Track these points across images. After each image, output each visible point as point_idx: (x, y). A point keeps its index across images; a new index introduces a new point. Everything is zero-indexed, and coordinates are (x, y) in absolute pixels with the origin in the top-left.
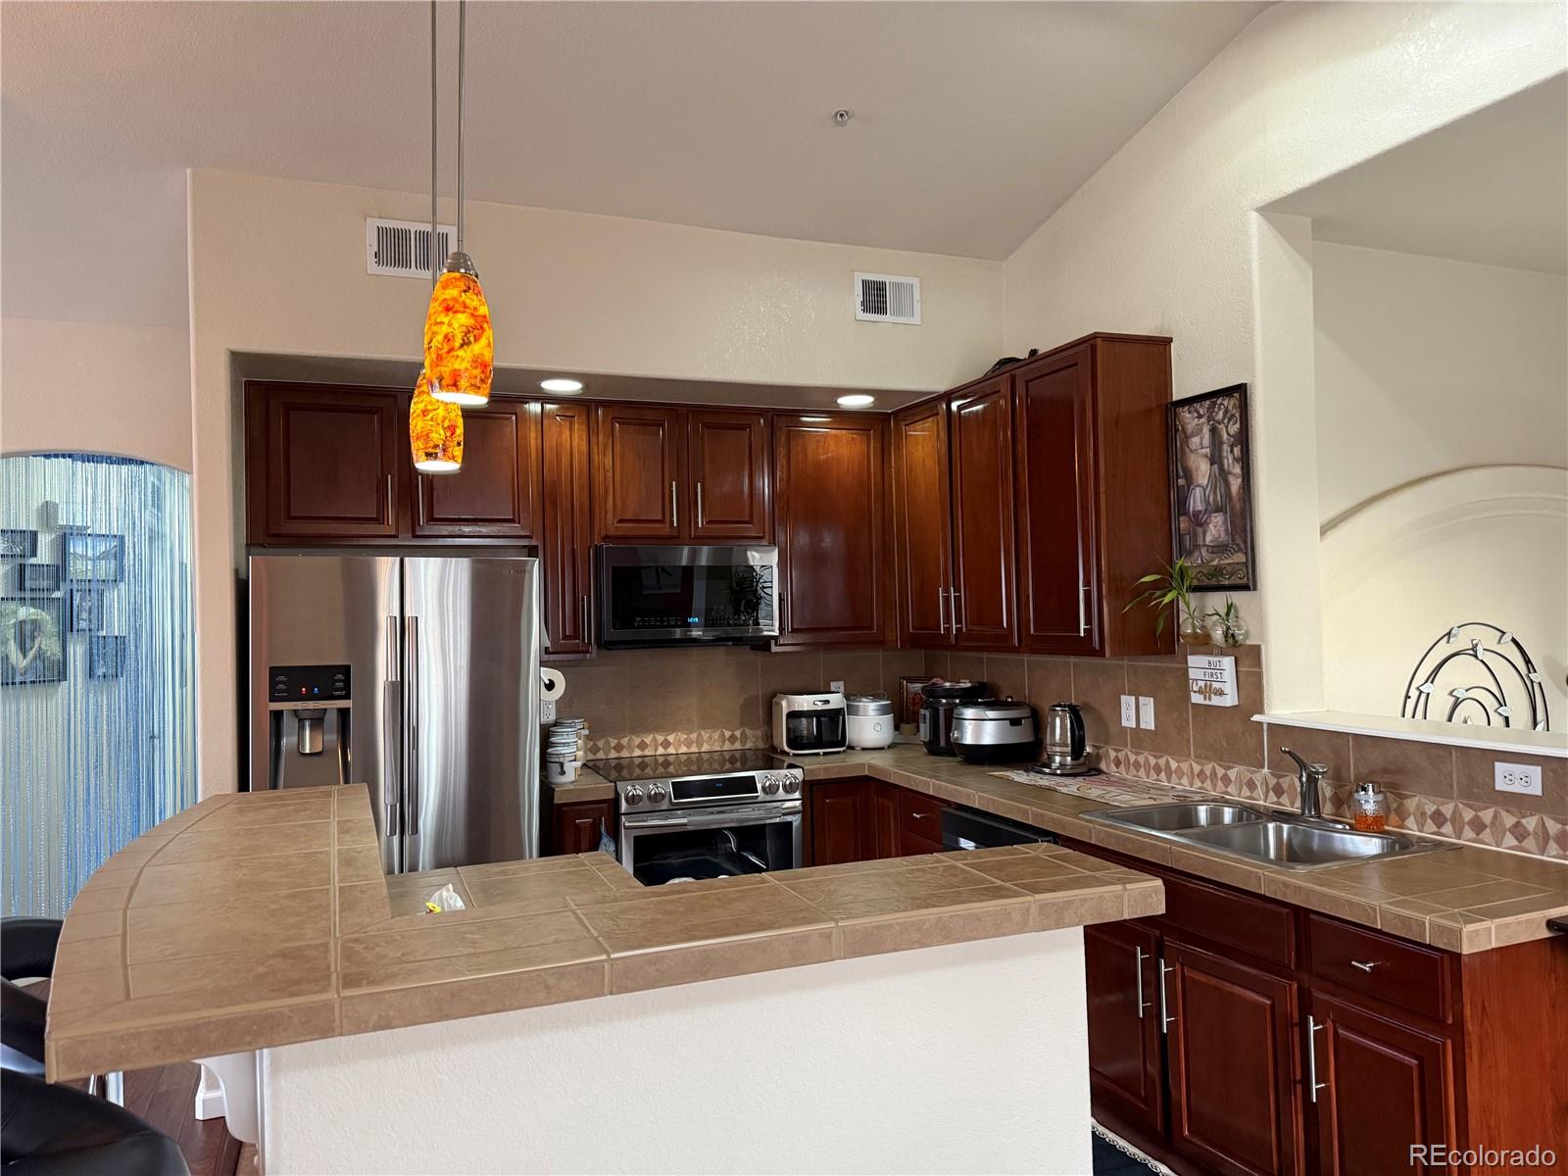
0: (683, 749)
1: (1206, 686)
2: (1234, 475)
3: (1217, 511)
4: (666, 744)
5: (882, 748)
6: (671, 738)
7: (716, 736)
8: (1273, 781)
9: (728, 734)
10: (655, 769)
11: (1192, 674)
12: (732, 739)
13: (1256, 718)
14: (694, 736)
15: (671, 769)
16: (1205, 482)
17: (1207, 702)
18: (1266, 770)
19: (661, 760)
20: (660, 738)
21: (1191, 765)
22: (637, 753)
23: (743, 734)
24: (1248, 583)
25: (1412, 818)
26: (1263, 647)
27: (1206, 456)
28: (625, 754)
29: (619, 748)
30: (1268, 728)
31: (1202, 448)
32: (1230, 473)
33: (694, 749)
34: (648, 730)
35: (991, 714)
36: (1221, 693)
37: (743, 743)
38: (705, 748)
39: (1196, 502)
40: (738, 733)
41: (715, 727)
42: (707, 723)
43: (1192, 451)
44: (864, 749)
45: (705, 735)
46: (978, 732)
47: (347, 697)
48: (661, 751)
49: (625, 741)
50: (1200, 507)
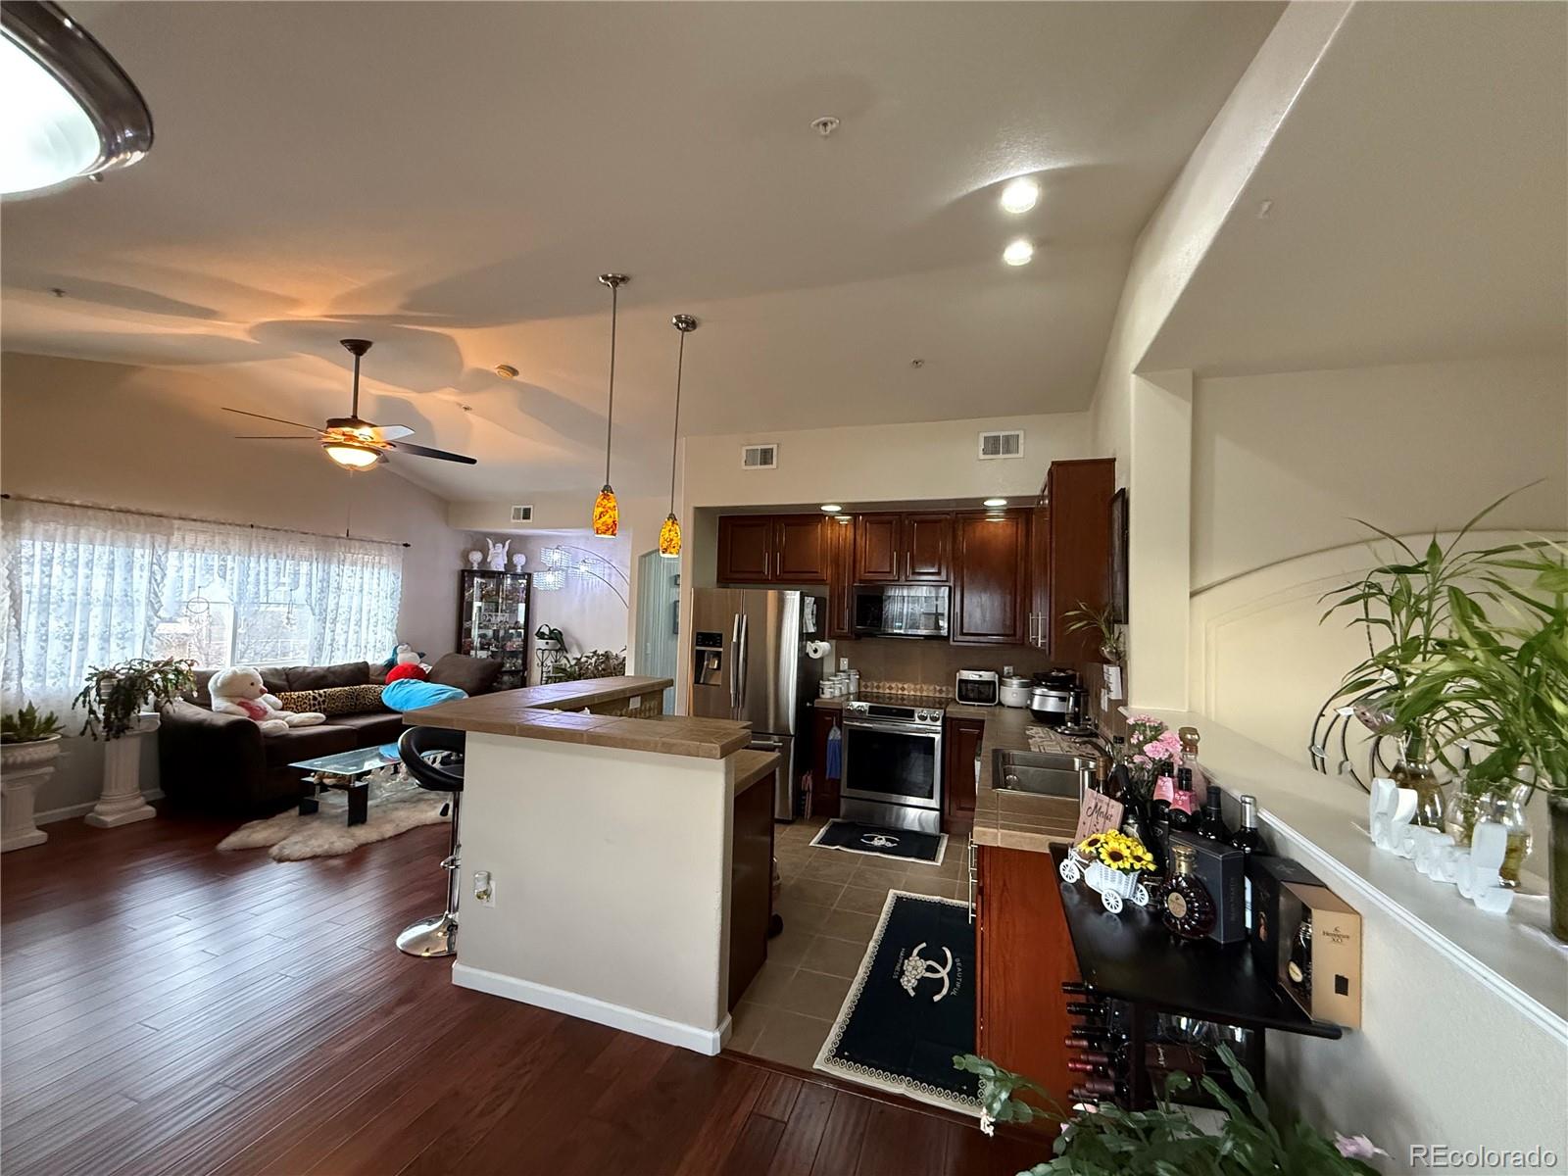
0: (912, 693)
1: (1105, 684)
4: (903, 689)
5: (1021, 708)
6: (906, 686)
7: (932, 688)
9: (938, 688)
10: (897, 700)
11: (1104, 677)
12: (941, 691)
14: (918, 687)
15: (905, 702)
17: (1107, 696)
19: (900, 697)
20: (900, 686)
22: (888, 691)
23: (947, 689)
26: (1128, 662)
28: (881, 691)
29: (878, 687)
33: (919, 694)
34: (893, 680)
35: (1053, 693)
36: (1110, 690)
37: (947, 694)
38: (925, 694)
40: (944, 689)
41: (931, 684)
42: (926, 681)
44: (1008, 707)
45: (925, 687)
46: (1042, 703)
47: (721, 647)
48: (900, 692)
49: (881, 685)
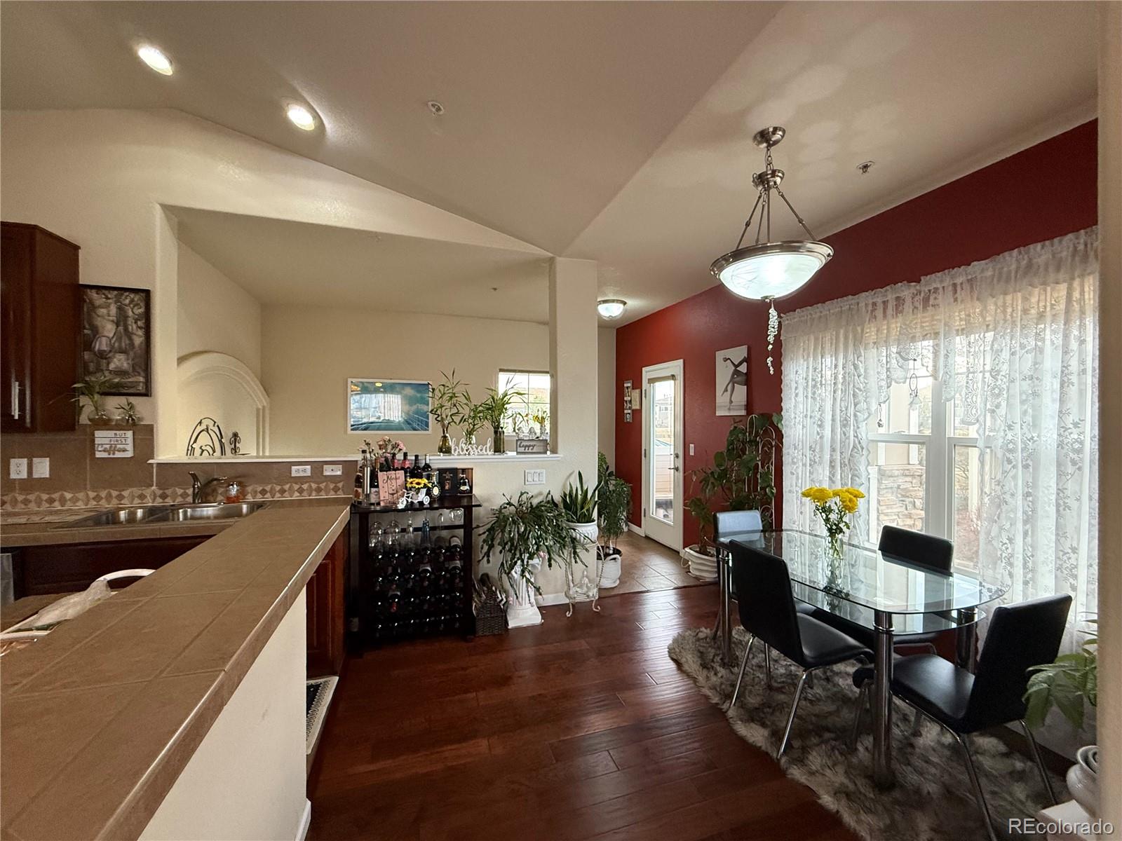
1: (111, 447)
2: (137, 335)
3: (121, 352)
8: (159, 492)
11: (97, 441)
13: (150, 461)
16: (111, 335)
17: (111, 456)
18: (154, 488)
21: (87, 494)
24: (147, 393)
25: (250, 495)
26: (155, 426)
27: (113, 321)
30: (157, 467)
31: (109, 316)
32: (133, 334)
36: (124, 450)
39: (102, 345)
43: (99, 316)
50: (104, 348)
